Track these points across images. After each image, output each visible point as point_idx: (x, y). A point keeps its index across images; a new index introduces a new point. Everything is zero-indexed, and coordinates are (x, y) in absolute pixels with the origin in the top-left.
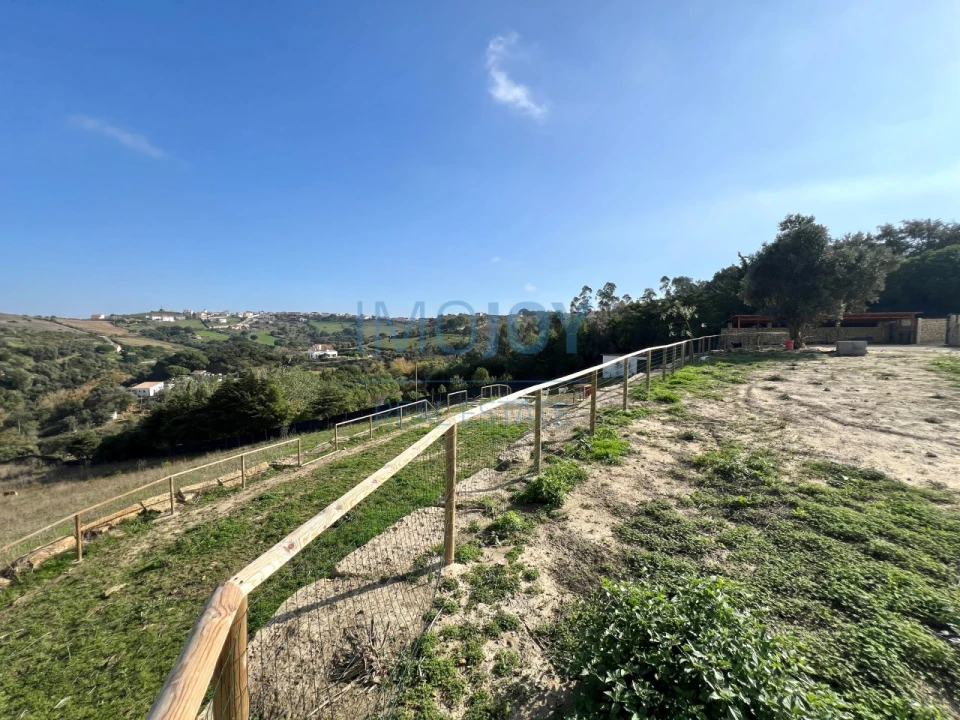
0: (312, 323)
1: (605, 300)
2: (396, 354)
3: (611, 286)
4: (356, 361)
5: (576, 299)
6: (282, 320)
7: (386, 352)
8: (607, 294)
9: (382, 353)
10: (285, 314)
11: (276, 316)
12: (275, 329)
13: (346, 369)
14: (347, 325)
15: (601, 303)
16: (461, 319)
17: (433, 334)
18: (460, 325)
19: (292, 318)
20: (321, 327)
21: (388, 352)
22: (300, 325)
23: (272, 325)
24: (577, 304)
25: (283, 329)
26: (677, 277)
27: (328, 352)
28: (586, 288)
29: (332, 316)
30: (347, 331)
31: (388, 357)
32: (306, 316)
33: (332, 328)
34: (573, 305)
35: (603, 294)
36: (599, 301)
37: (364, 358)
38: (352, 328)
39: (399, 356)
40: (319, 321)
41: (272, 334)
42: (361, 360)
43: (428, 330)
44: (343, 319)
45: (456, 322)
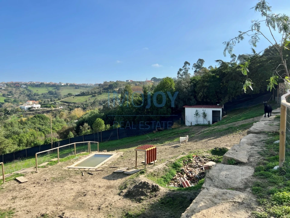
0: (29, 88)
1: (198, 70)
2: (77, 105)
3: (201, 61)
4: (51, 111)
5: (181, 70)
6: (11, 86)
7: (71, 104)
8: (199, 66)
9: (69, 105)
10: (12, 83)
11: (7, 84)
12: (6, 93)
13: (39, 117)
14: (51, 89)
15: (195, 71)
16: (117, 84)
17: (100, 93)
18: (116, 87)
19: (17, 86)
20: (34, 90)
21: (72, 104)
22: (22, 89)
23: (4, 90)
24: (181, 73)
25: (10, 92)
26: (241, 54)
27: (35, 106)
28: (186, 63)
29: (42, 84)
30: (50, 93)
31: (71, 107)
32: (25, 84)
33: (42, 91)
34: (179, 73)
35: (197, 66)
36: (194, 70)
37: (57, 108)
38: (54, 91)
39: (78, 107)
40: (33, 87)
41: (4, 95)
42: (54, 110)
43: (97, 91)
44: (48, 85)
45: (114, 86)
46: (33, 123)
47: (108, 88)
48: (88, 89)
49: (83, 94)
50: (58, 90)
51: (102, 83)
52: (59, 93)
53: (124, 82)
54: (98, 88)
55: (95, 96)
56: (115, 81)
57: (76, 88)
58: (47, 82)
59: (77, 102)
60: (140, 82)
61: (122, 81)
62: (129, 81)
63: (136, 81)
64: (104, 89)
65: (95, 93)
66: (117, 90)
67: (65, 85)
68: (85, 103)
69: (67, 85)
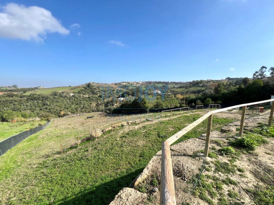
0: (155, 84)
2: (178, 93)
4: (166, 95)
5: (257, 72)
6: (148, 83)
9: (174, 93)
10: (148, 82)
11: (146, 82)
12: (146, 86)
14: (164, 84)
16: (201, 82)
17: (190, 87)
18: (200, 84)
19: (150, 83)
20: (157, 85)
21: (176, 92)
22: (152, 85)
23: (145, 85)
25: (148, 86)
28: (263, 67)
29: (160, 82)
30: (164, 86)
31: (175, 94)
32: (153, 82)
33: (160, 85)
36: (271, 72)
37: (168, 94)
38: (165, 85)
39: (179, 94)
41: (145, 87)
42: (167, 94)
43: (189, 85)
44: (163, 83)
45: (199, 83)
46: (161, 99)
47: (196, 84)
48: (182, 84)
49: (181, 87)
50: (167, 85)
51: (191, 81)
52: (168, 86)
53: (205, 81)
54: (189, 84)
55: (187, 88)
56: (200, 80)
57: (176, 84)
58: (162, 81)
59: (178, 91)
60: (217, 81)
61: (204, 80)
62: (209, 80)
63: (214, 80)
64: (193, 85)
65: (188, 87)
66: (201, 85)
67: (170, 83)
68: (182, 92)
69: (172, 82)
